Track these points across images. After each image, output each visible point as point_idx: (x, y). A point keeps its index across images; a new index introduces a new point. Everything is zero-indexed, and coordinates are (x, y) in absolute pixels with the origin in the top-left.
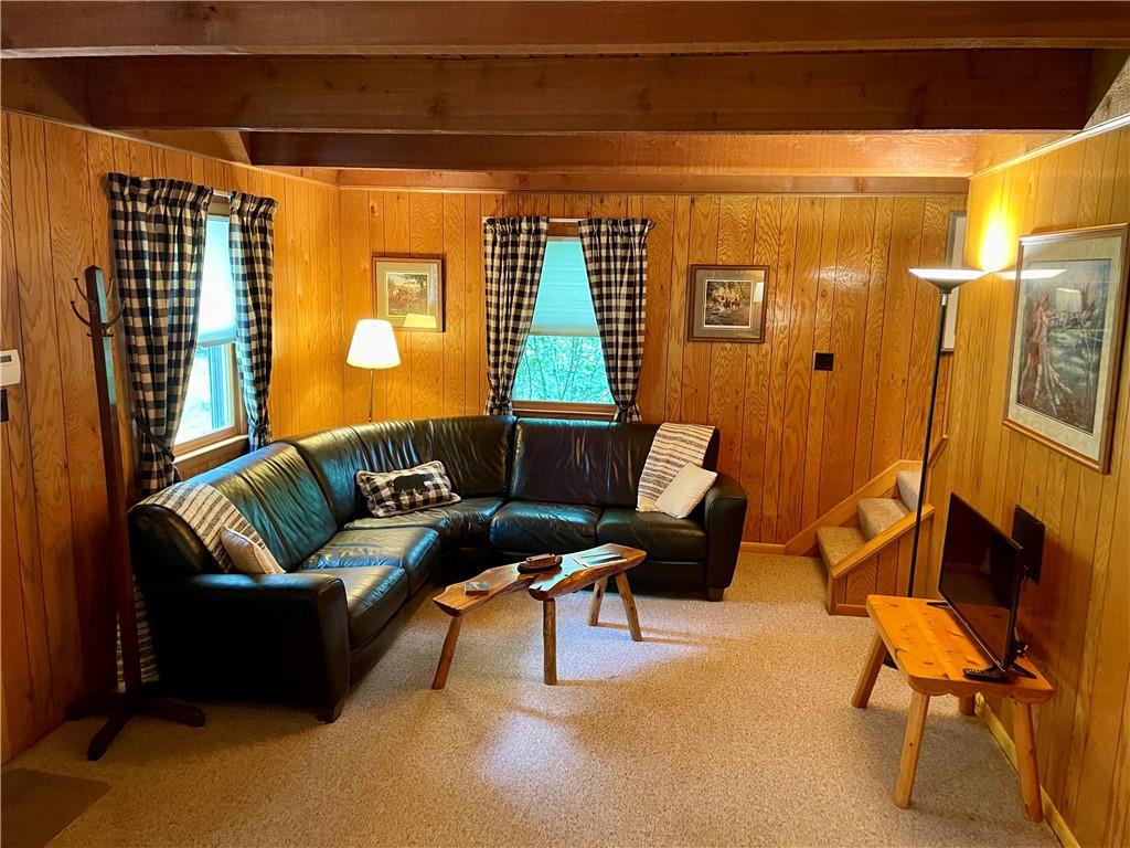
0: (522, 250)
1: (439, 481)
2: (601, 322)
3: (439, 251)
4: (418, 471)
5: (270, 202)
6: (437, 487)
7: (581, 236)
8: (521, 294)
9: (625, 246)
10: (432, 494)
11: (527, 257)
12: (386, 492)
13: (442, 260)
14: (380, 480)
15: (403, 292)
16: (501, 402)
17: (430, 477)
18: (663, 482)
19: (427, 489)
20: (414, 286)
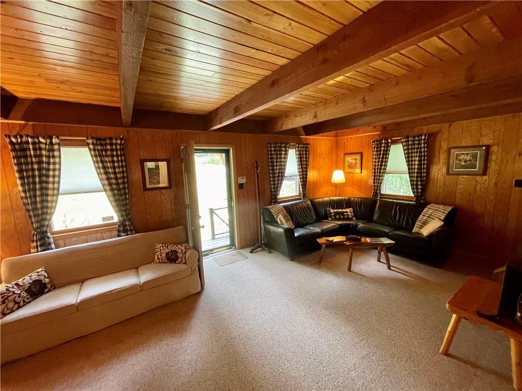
0: (382, 149)
1: (349, 213)
2: (409, 169)
3: (361, 151)
4: (344, 210)
5: (308, 144)
6: (348, 215)
7: (402, 142)
8: (382, 162)
9: (419, 144)
10: (346, 216)
11: (384, 151)
12: (333, 214)
13: (362, 154)
14: (332, 211)
15: (351, 163)
16: (376, 194)
17: (347, 212)
18: (425, 223)
19: (345, 215)
20: (354, 161)
